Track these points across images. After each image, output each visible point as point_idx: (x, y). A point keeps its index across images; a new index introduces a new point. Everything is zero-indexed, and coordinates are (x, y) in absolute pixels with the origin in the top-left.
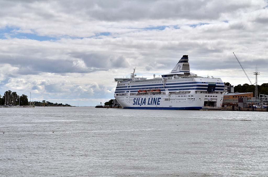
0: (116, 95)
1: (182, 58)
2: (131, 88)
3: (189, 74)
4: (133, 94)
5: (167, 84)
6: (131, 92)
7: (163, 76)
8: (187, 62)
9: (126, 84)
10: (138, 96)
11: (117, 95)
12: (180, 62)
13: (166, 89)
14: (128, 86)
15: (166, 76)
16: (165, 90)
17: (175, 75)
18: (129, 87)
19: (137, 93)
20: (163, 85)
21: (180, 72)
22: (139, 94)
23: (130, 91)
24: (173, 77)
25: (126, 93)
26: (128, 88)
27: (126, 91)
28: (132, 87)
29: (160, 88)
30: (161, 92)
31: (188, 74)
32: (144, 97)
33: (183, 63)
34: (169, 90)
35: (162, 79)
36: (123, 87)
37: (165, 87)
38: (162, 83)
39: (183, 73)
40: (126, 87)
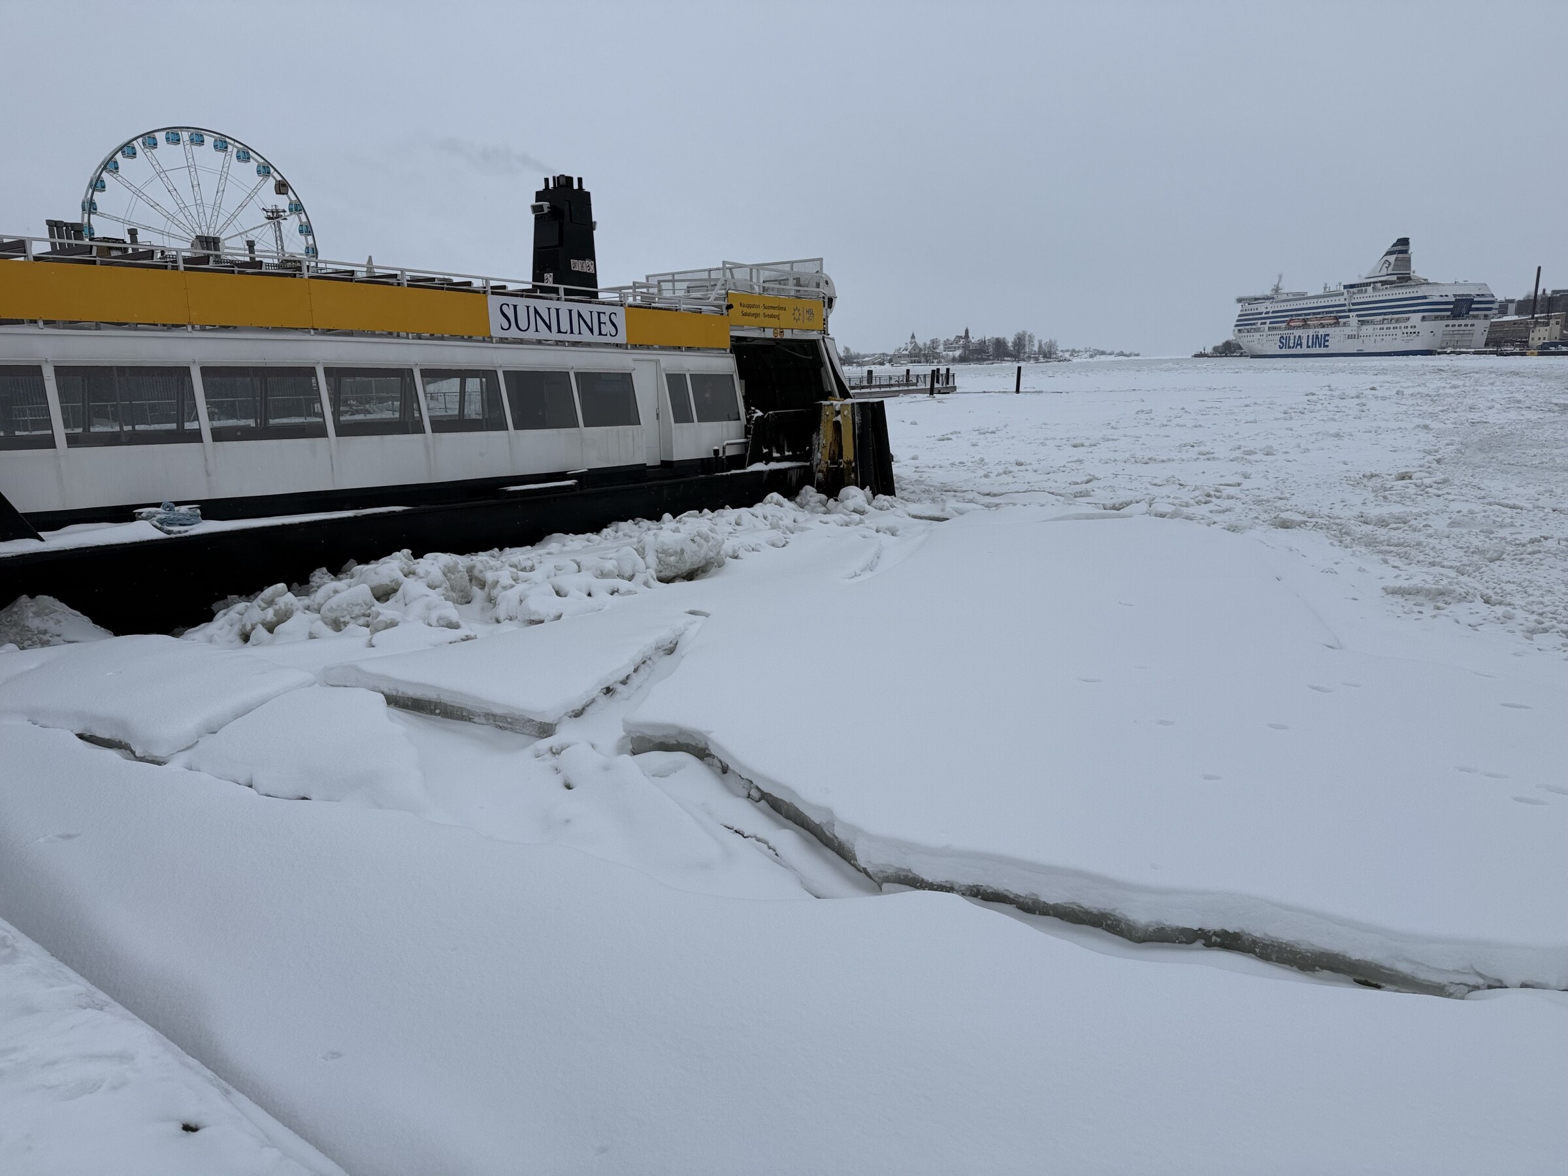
0: (1236, 332)
1: (1394, 245)
2: (1270, 315)
3: (1410, 279)
4: (1275, 328)
5: (1354, 304)
6: (1271, 323)
7: (1345, 287)
8: (1406, 252)
9: (1261, 308)
10: (1287, 332)
11: (1240, 331)
12: (1389, 253)
13: (1351, 314)
14: (1265, 311)
15: (1352, 286)
16: (1348, 317)
17: (1374, 283)
18: (1267, 313)
19: (1284, 325)
20: (1344, 305)
21: (1388, 275)
22: (1289, 327)
23: (1268, 321)
24: (1370, 289)
25: (1259, 326)
26: (1263, 315)
27: (1260, 322)
28: (1273, 312)
29: (1338, 312)
30: (1340, 320)
31: (1404, 279)
32: (1297, 333)
33: (1395, 256)
34: (1358, 316)
35: (1343, 294)
36: (1253, 314)
37: (1350, 311)
38: (1343, 302)
39: (1394, 278)
40: (1261, 313)
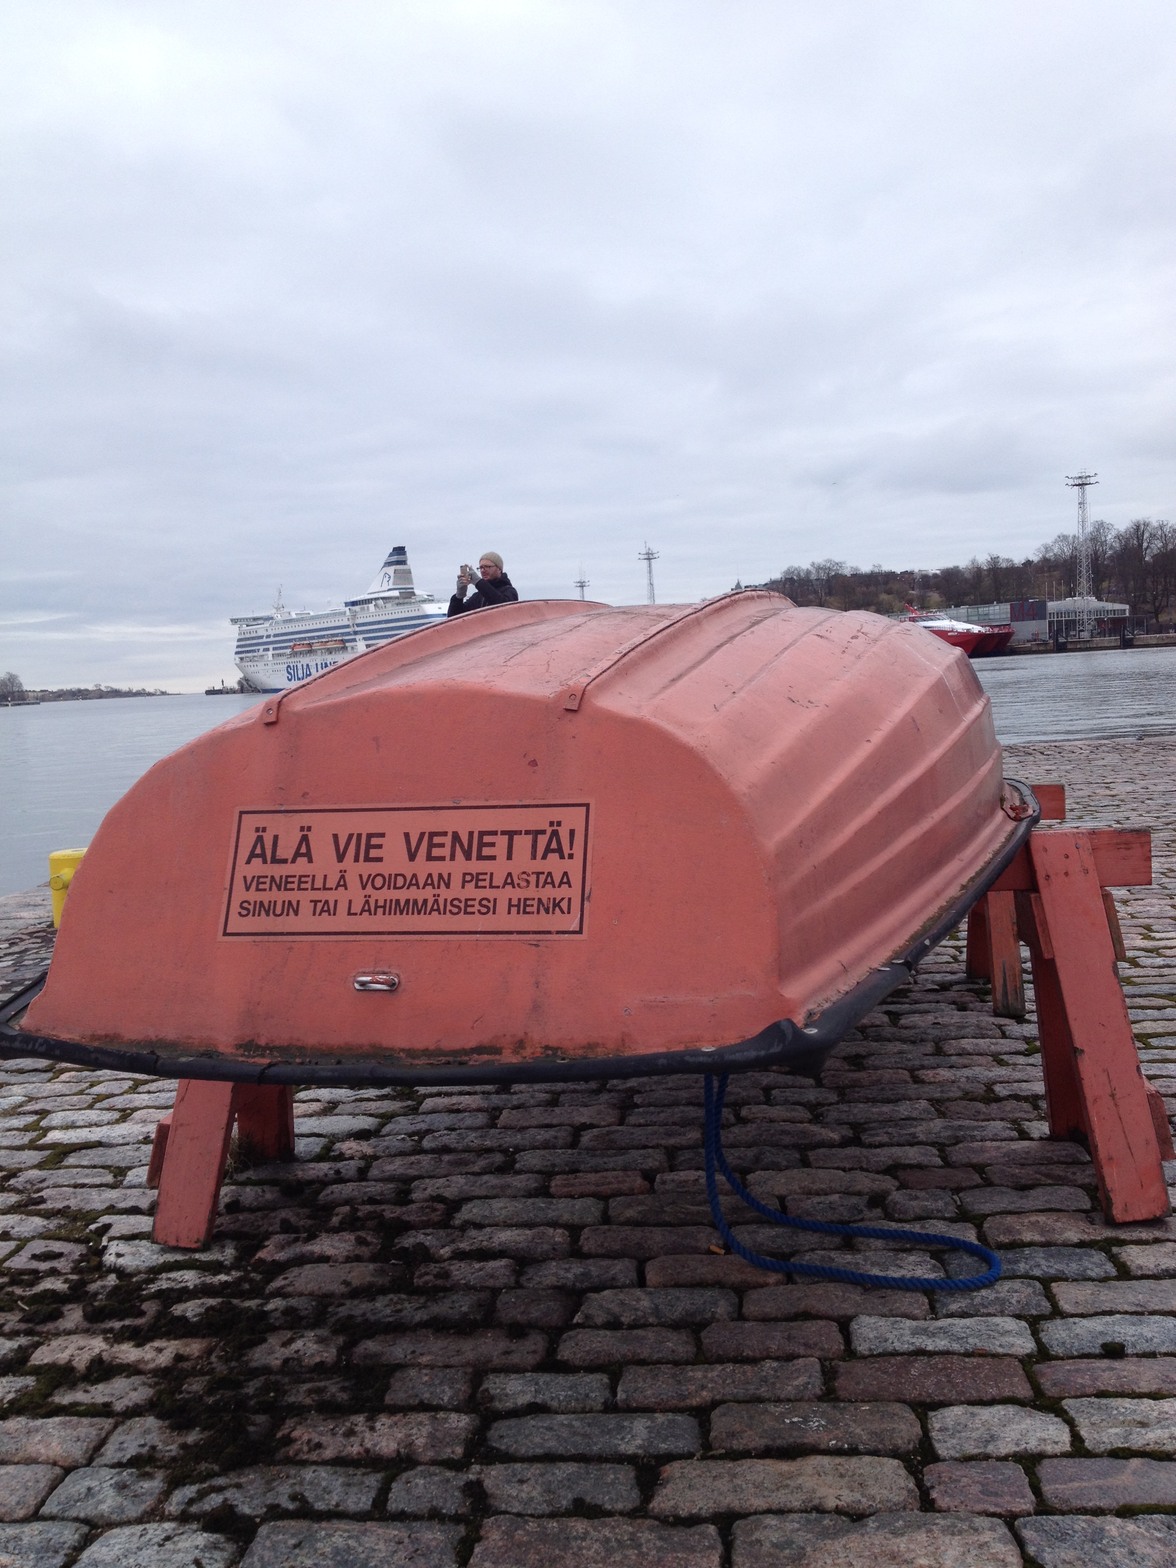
0: (238, 661)
1: (391, 555)
2: (272, 639)
3: (413, 594)
4: (280, 655)
5: (358, 625)
6: (274, 649)
7: (347, 604)
8: (403, 562)
9: (262, 630)
10: (293, 660)
11: (242, 659)
12: (388, 564)
13: (358, 637)
14: (265, 634)
15: (354, 604)
16: (354, 640)
17: (376, 599)
18: (268, 636)
19: (288, 651)
20: (348, 626)
21: (389, 590)
22: (294, 654)
23: (271, 647)
24: (371, 606)
25: (261, 653)
26: (265, 640)
27: (261, 648)
28: (275, 636)
29: (343, 634)
30: (347, 644)
31: (408, 595)
32: (305, 660)
33: (393, 568)
34: (365, 639)
35: (345, 613)
36: (253, 638)
37: (356, 633)
38: (346, 622)
39: (396, 593)
40: (262, 637)
